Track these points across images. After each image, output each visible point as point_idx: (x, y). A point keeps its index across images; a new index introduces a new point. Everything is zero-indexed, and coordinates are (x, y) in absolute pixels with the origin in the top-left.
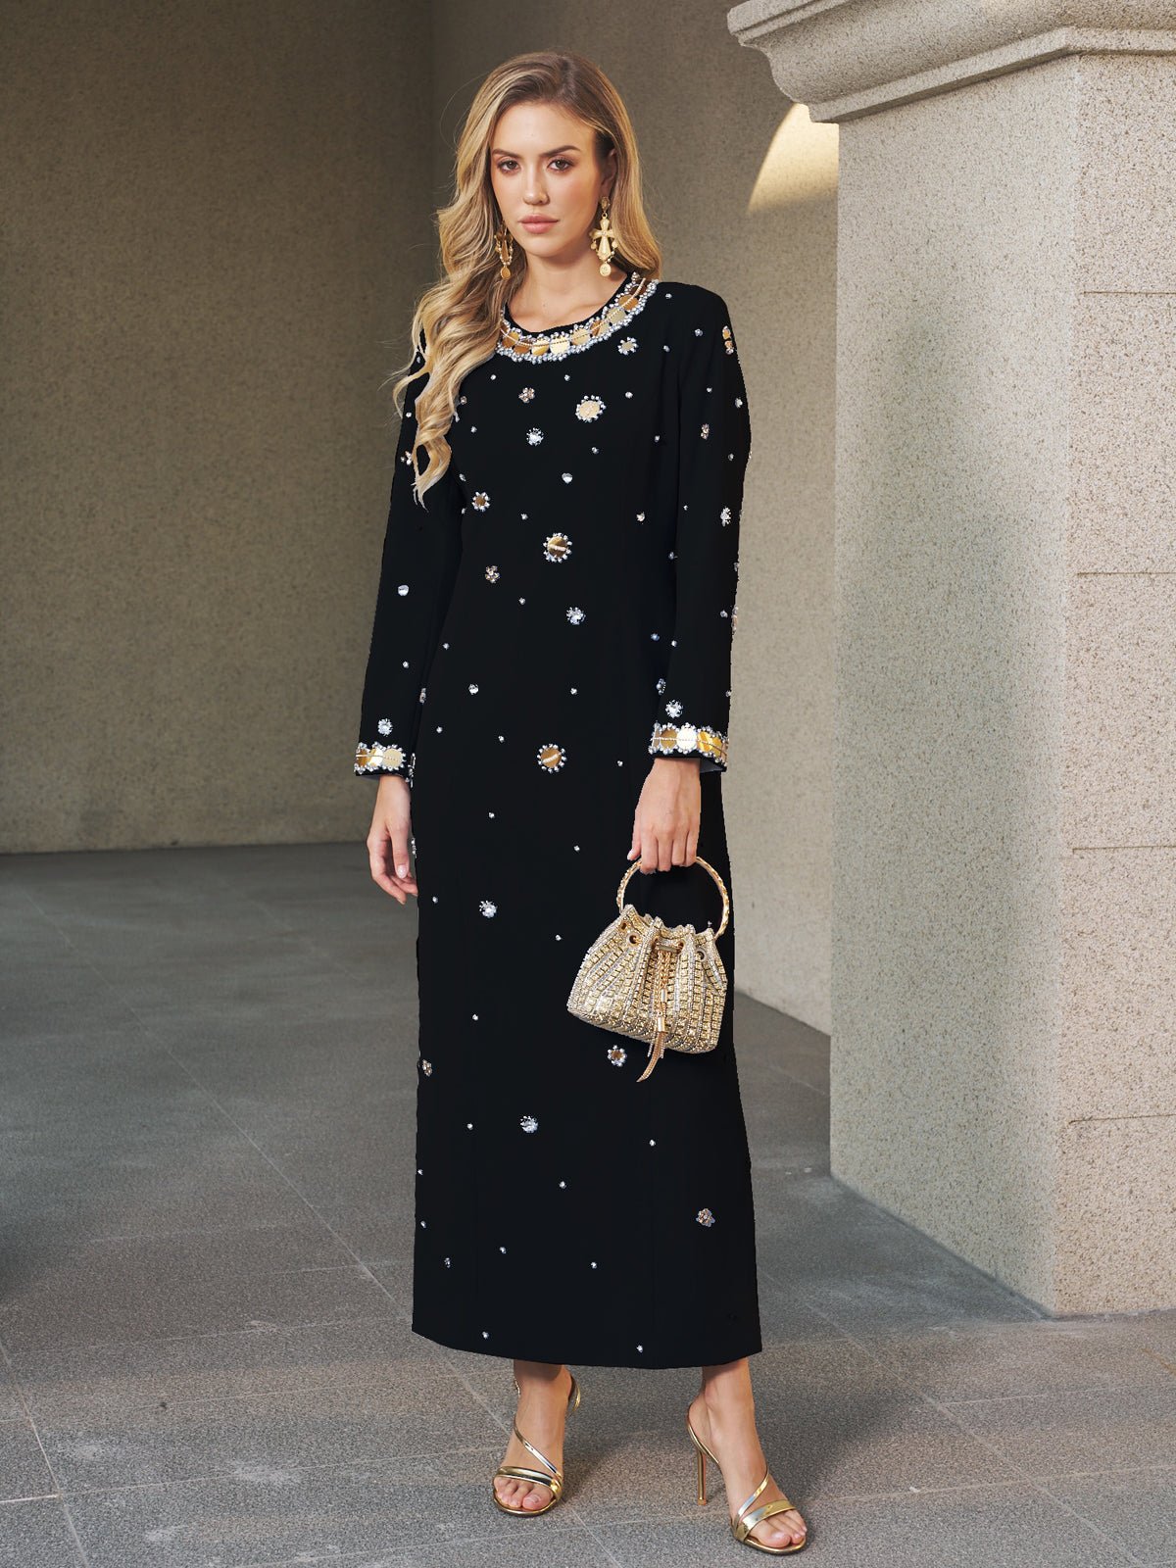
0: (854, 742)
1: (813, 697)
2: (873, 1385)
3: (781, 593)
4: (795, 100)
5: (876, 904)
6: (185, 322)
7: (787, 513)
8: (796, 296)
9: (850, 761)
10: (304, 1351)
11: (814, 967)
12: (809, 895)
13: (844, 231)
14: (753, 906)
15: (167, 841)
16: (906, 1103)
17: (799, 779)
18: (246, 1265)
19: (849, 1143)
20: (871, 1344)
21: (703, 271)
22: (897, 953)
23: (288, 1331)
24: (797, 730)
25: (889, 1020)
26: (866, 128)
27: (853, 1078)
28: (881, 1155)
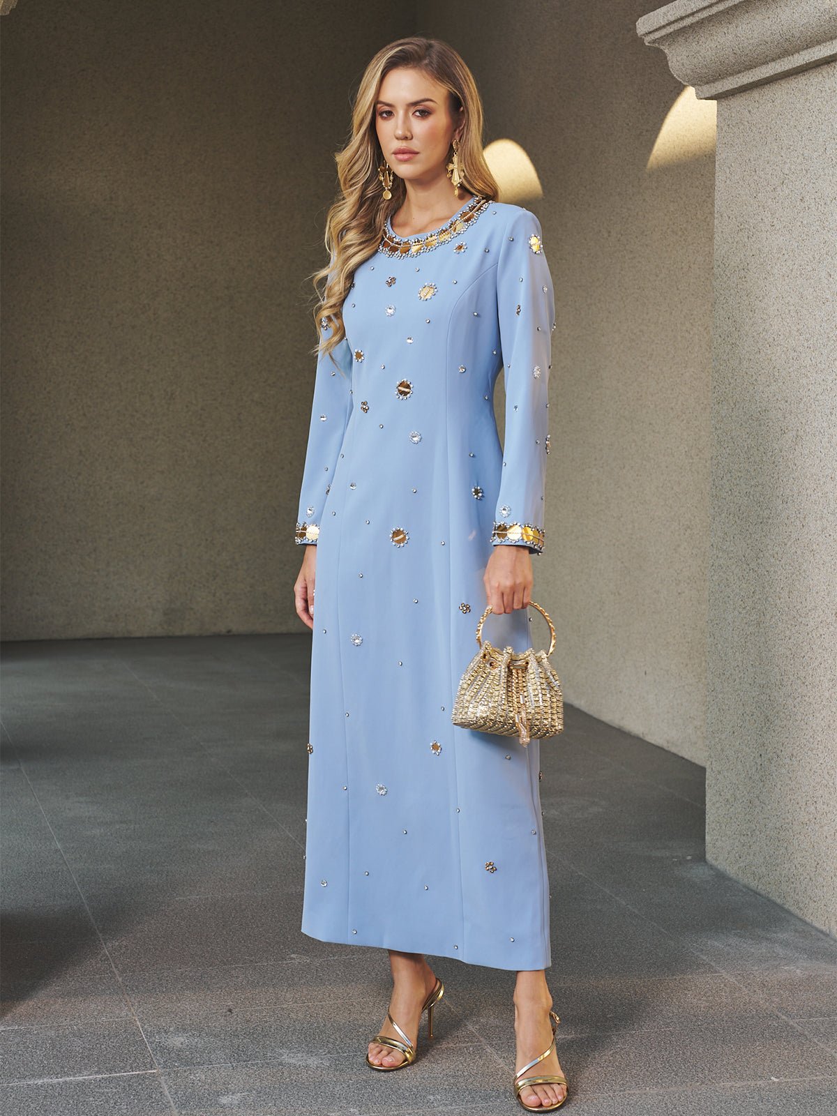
0: (725, 547)
1: (690, 522)
2: (742, 1006)
3: (668, 448)
4: (685, 84)
5: (740, 664)
6: (239, 261)
7: (673, 390)
8: (680, 233)
9: (722, 561)
10: (329, 976)
11: (690, 717)
12: (687, 665)
13: (720, 177)
14: (646, 673)
15: (224, 631)
16: (762, 808)
17: (679, 581)
18: (287, 916)
19: (719, 837)
20: (739, 977)
21: (612, 218)
22: (756, 699)
23: (317, 962)
24: (679, 546)
25: (749, 748)
26: (737, 102)
27: (723, 791)
28: (743, 846)
